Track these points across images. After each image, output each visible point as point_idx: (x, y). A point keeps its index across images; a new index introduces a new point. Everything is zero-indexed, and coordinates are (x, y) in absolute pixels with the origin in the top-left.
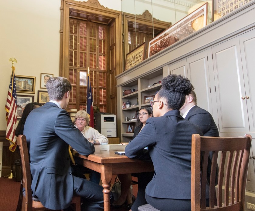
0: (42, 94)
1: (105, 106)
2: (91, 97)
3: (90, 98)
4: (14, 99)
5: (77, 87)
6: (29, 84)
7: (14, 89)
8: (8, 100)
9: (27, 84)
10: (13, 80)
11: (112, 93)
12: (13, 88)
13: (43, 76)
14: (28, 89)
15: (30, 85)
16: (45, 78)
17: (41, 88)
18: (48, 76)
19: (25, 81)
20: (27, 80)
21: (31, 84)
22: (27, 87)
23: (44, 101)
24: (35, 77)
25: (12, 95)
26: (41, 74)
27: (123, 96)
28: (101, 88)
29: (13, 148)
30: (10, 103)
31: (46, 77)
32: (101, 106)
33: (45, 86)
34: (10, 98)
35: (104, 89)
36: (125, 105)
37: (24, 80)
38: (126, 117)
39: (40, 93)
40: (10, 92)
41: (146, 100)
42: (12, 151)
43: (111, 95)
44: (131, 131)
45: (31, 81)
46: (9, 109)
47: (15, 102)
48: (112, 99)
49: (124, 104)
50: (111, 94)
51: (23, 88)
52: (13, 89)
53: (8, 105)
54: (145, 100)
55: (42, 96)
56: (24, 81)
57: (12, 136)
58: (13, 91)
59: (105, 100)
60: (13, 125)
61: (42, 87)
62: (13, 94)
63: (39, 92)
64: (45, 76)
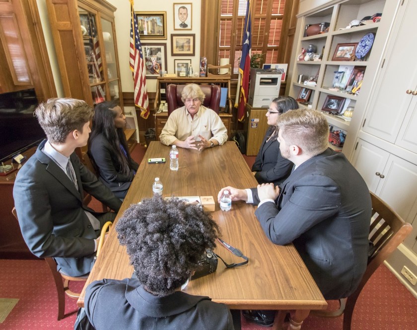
0: (177, 40)
1: (276, 49)
2: (249, 40)
3: (247, 42)
4: (138, 51)
5: (234, 19)
6: (158, 24)
7: (137, 37)
8: (131, 55)
9: (155, 24)
10: (133, 23)
11: (292, 27)
12: (135, 35)
13: (177, 7)
14: (158, 33)
15: (159, 26)
16: (180, 12)
17: (175, 30)
18: (184, 8)
19: (153, 19)
20: (154, 18)
21: (161, 25)
22: (156, 29)
23: (180, 51)
24: (166, 12)
25: (134, 46)
26: (174, 4)
27: (304, 36)
28: (274, 18)
29: (145, 115)
30: (134, 58)
31: (182, 9)
32: (270, 49)
33: (181, 25)
34: (133, 52)
35: (279, 18)
36: (304, 54)
37: (151, 18)
38: (301, 76)
39: (174, 38)
40: (132, 42)
41: (339, 52)
42: (145, 118)
43: (290, 30)
44: (305, 98)
45: (160, 20)
46: (133, 67)
47: (141, 56)
48: (290, 36)
49: (303, 51)
50: (290, 27)
51: (151, 31)
52: (135, 37)
53: (132, 61)
54: (338, 50)
55: (177, 42)
56: (151, 21)
57: (142, 102)
58: (136, 41)
59: (279, 38)
60: (142, 88)
61: (176, 28)
62: (136, 44)
63: (172, 36)
64: (180, 8)
